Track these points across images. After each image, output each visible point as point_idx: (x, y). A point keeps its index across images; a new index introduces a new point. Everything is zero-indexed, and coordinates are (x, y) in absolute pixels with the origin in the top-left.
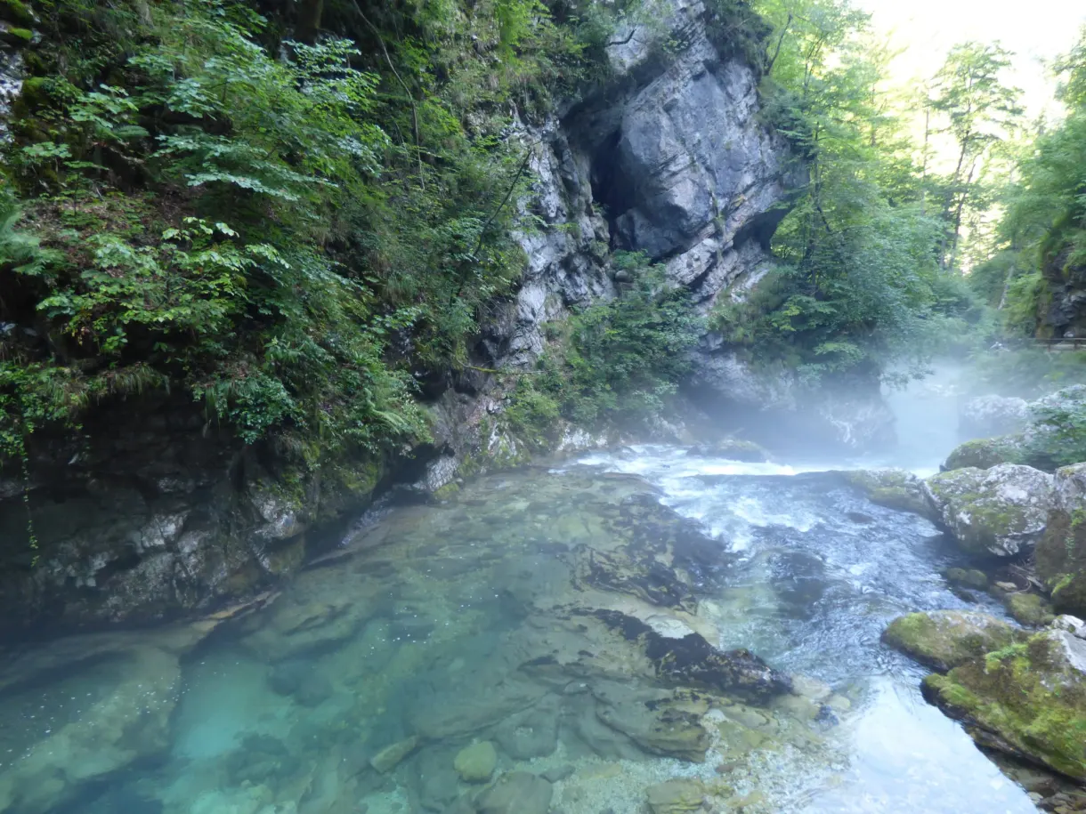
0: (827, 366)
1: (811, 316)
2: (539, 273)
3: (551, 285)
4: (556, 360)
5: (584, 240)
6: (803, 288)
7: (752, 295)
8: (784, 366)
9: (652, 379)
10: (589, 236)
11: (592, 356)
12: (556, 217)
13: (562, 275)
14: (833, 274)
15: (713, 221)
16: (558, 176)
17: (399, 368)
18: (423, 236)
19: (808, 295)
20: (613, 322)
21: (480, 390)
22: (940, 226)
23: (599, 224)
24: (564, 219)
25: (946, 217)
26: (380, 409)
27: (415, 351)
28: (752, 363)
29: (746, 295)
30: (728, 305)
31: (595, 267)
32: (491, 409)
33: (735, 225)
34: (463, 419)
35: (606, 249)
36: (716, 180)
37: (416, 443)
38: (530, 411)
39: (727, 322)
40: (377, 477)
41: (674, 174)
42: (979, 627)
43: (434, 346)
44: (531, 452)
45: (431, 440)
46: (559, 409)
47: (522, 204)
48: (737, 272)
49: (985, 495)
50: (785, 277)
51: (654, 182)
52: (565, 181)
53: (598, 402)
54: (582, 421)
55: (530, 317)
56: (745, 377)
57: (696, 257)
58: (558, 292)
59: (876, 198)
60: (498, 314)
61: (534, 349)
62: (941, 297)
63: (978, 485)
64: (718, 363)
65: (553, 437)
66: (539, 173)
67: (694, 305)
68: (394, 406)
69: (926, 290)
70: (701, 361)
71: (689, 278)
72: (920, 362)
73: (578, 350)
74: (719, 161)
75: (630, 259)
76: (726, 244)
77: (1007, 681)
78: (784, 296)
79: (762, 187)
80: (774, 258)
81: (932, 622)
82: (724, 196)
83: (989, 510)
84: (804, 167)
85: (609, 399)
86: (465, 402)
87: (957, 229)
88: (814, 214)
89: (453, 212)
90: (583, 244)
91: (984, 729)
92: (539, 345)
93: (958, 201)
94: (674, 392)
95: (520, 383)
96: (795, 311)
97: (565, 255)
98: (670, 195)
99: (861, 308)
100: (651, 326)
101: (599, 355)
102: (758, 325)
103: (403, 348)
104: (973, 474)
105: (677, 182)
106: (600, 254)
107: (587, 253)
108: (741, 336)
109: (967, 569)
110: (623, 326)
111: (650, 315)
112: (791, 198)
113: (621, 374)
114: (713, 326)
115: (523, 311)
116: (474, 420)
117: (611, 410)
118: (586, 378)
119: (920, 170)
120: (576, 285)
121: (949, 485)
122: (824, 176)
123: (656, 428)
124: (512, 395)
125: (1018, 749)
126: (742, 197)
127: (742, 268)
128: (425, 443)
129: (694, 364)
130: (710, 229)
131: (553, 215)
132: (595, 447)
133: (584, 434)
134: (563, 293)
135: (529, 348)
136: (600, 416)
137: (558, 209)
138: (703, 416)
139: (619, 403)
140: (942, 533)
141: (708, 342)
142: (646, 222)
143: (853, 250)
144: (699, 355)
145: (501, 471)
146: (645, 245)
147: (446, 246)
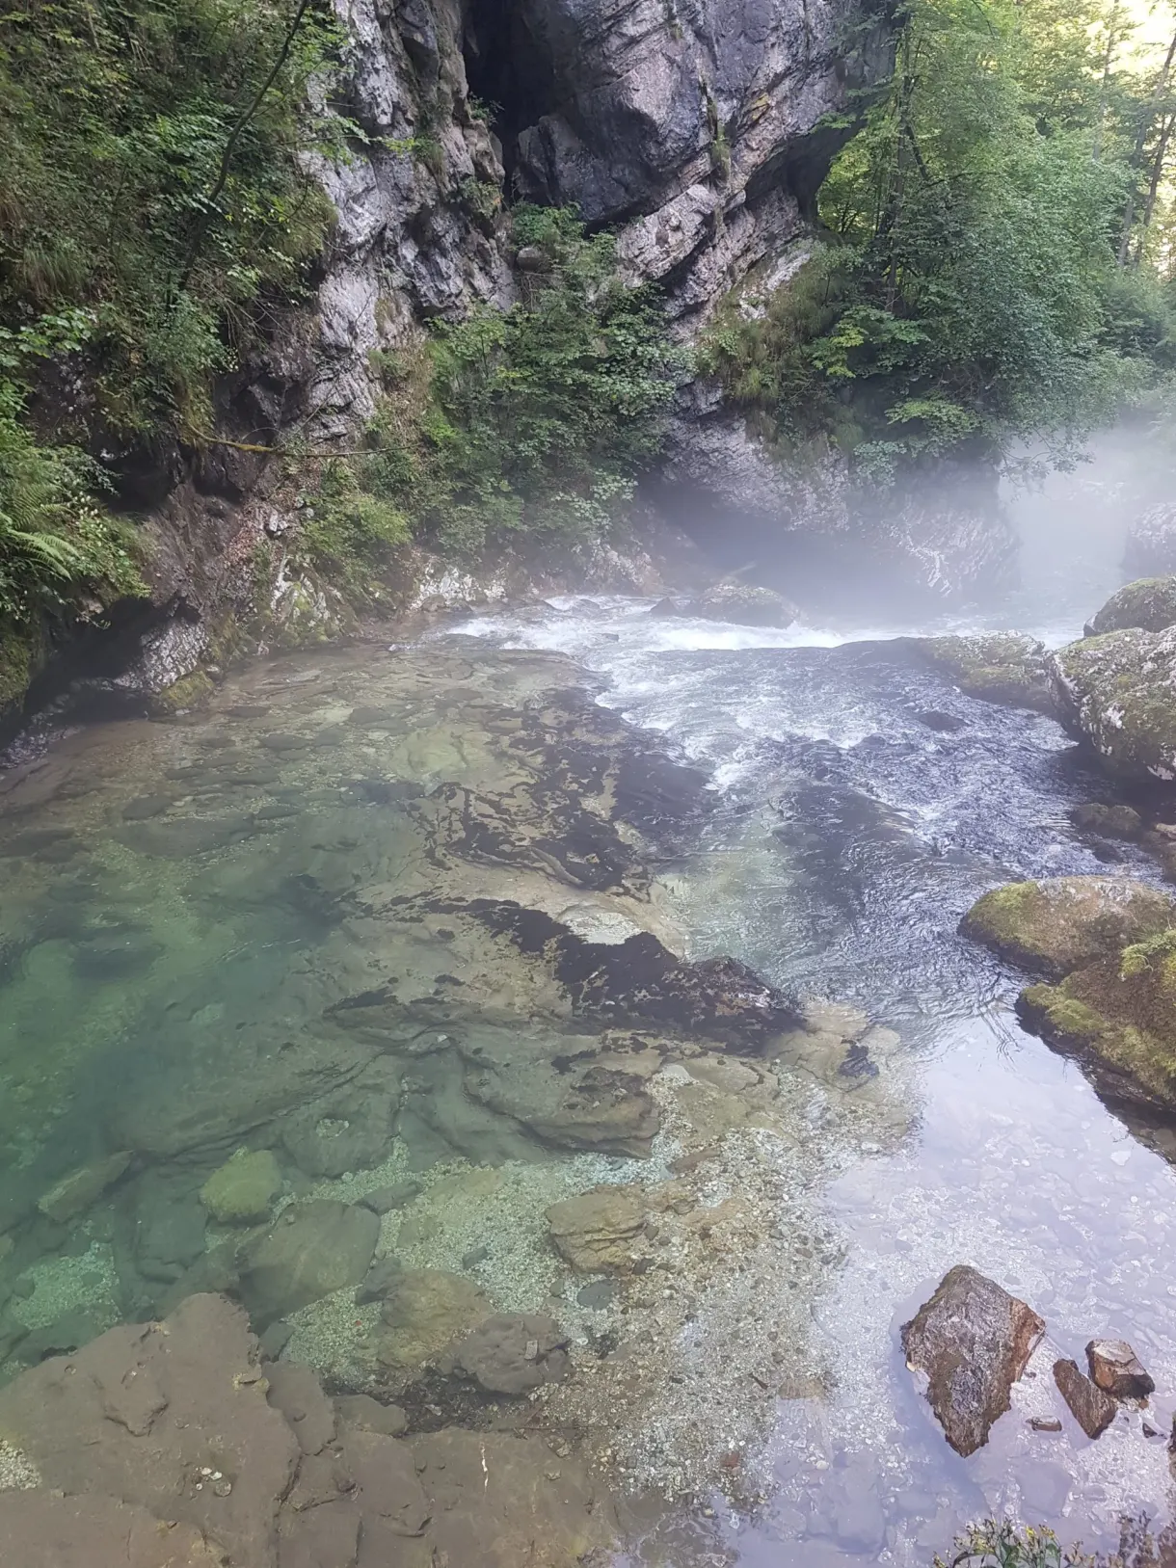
0: (907, 446)
1: (883, 348)
2: (360, 247)
3: (385, 271)
4: (402, 430)
5: (453, 177)
6: (873, 292)
7: (779, 305)
8: (832, 446)
9: (589, 470)
10: (463, 169)
11: (473, 423)
12: (393, 125)
13: (409, 252)
14: (930, 267)
15: (708, 148)
16: (394, 33)
17: (65, 440)
18: (100, 154)
19: (881, 308)
20: (515, 353)
21: (249, 490)
22: (1124, 178)
23: (483, 145)
24: (409, 130)
25: (1136, 160)
26: (26, 529)
27: (98, 405)
28: (775, 440)
29: (766, 304)
30: (733, 324)
31: (476, 237)
32: (273, 528)
33: (751, 158)
34: (216, 548)
35: (497, 201)
36: (714, 60)
37: (111, 596)
38: (353, 531)
39: (731, 358)
40: (32, 667)
41: (634, 41)
42: (1119, 904)
43: (137, 397)
44: (359, 611)
45: (143, 590)
46: (412, 528)
47: (317, 91)
48: (751, 257)
49: (1152, 677)
50: (839, 271)
51: (593, 58)
52: (409, 45)
53: (488, 515)
54: (455, 551)
55: (346, 338)
56: (760, 467)
57: (674, 222)
58: (403, 288)
59: (1015, 113)
60: (277, 333)
61: (358, 407)
62: (1116, 318)
63: (1142, 659)
64: (712, 440)
65: (402, 584)
66: (353, 24)
67: (669, 322)
68: (54, 521)
69: (1090, 302)
70: (680, 436)
71: (660, 268)
72: (1069, 439)
73: (446, 410)
74: (722, 18)
75: (546, 222)
76: (732, 197)
77: (1153, 990)
78: (837, 307)
79: (803, 80)
80: (824, 232)
81: (1045, 898)
82: (731, 95)
83: (1155, 703)
84: (886, 41)
85: (508, 509)
86: (219, 514)
87: (1153, 186)
88: (900, 141)
89: (167, 103)
90: (450, 187)
91: (1110, 1068)
92: (368, 400)
93: (1161, 131)
94: (628, 497)
95: (331, 476)
96: (854, 338)
97: (414, 209)
98: (625, 87)
99: (974, 333)
100: (587, 364)
101: (487, 422)
102: (788, 365)
103: (71, 399)
104: (1136, 639)
105: (640, 60)
106: (486, 211)
107: (459, 206)
108: (755, 386)
109: (1109, 804)
110: (532, 363)
111: (584, 342)
112: (859, 105)
113: (528, 460)
114: (703, 367)
115: (330, 326)
116: (239, 550)
117: (513, 530)
118: (464, 466)
119: (1100, 62)
120: (438, 274)
121: (1096, 660)
122: (924, 63)
123: (596, 565)
124: (315, 499)
125: (1160, 1098)
126: (766, 99)
127: (762, 249)
128: (132, 598)
129: (669, 442)
130: (703, 164)
131: (385, 120)
132: (482, 601)
133: (461, 577)
134: (412, 292)
135: (348, 405)
136: (491, 542)
137: (396, 107)
138: (683, 541)
139: (527, 518)
140: (1076, 744)
141: (694, 399)
142: (577, 144)
143: (968, 219)
144: (677, 423)
145: (296, 649)
146: (575, 194)
147: (154, 179)
